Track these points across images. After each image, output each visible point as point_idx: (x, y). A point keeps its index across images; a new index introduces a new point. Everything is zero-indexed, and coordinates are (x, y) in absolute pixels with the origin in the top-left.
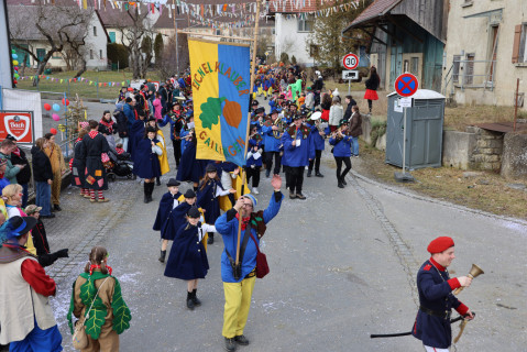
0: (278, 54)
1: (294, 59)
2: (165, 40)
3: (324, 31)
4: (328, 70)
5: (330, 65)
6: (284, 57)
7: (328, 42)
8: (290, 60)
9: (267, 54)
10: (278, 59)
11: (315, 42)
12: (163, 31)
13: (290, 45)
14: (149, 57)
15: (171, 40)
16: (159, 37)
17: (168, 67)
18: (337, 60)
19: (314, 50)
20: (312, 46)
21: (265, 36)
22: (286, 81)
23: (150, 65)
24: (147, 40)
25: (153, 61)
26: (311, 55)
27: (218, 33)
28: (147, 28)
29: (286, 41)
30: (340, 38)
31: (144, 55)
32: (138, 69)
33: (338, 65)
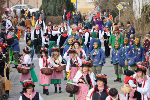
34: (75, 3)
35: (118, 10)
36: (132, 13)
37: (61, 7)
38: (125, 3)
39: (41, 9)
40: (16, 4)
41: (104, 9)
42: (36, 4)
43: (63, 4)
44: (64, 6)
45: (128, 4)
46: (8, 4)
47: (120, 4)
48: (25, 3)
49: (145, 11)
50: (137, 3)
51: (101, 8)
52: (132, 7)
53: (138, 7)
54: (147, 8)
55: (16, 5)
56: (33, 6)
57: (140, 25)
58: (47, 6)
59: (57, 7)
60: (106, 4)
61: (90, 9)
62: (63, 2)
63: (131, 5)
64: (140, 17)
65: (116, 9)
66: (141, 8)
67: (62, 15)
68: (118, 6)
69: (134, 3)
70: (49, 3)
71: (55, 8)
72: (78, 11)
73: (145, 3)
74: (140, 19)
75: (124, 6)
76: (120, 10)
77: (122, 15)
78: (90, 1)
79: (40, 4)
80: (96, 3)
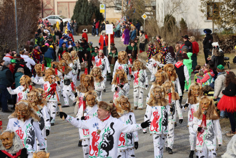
34: (104, 13)
35: (142, 20)
36: (156, 22)
37: (91, 17)
38: (149, 13)
39: (72, 19)
40: (50, 14)
41: (130, 18)
42: (68, 15)
43: (92, 14)
44: (94, 16)
45: (152, 13)
46: (43, 14)
47: (144, 14)
48: (58, 14)
49: (167, 21)
50: (160, 13)
51: (128, 17)
52: (155, 17)
53: (161, 16)
54: (169, 17)
55: (50, 16)
56: (65, 16)
57: (163, 33)
58: (79, 16)
59: (87, 17)
60: (132, 14)
61: (118, 19)
62: (92, 13)
63: (155, 15)
64: (163, 26)
65: (141, 18)
66: (164, 17)
68: (143, 15)
69: (157, 13)
70: (80, 13)
71: (85, 18)
73: (167, 13)
74: (163, 28)
75: (148, 15)
76: (144, 19)
77: (146, 24)
78: (118, 11)
79: (72, 14)
80: (123, 13)
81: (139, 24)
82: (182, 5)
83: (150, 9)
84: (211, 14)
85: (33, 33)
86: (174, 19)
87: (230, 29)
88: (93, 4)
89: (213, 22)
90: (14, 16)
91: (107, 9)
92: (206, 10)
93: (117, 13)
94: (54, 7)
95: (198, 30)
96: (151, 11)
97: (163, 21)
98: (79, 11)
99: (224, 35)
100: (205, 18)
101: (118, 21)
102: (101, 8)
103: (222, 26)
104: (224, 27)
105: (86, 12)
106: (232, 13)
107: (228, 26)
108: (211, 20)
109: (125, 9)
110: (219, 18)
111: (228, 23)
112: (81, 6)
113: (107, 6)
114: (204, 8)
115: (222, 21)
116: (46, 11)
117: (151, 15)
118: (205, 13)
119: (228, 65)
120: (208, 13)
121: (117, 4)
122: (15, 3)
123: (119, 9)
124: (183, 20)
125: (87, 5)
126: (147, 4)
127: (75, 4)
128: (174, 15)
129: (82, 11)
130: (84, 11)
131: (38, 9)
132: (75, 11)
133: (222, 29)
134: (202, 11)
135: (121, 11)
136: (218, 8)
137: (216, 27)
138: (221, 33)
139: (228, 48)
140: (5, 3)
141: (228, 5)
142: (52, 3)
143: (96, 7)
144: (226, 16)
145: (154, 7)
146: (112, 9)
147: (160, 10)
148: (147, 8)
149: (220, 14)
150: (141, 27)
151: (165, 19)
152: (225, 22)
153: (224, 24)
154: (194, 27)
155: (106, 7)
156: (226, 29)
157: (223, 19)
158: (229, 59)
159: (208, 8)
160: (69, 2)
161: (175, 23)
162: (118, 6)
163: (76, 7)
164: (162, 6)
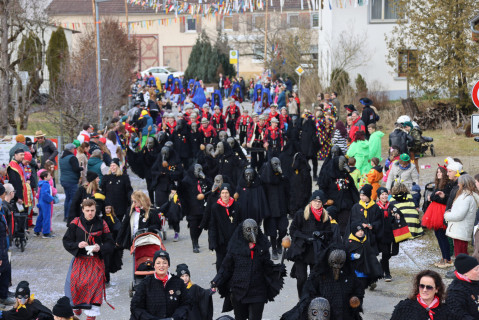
0: (325, 70)
1: (361, 82)
2: (73, 42)
3: (430, 20)
4: (441, 107)
5: (445, 94)
6: (340, 78)
7: (438, 43)
8: (353, 83)
9: (299, 71)
10: (326, 83)
11: (409, 44)
12: (67, 22)
13: (351, 51)
14: (36, 82)
15: (87, 44)
16: (59, 38)
17: (78, 105)
18: (462, 83)
19: (408, 62)
20: (402, 52)
21: (295, 31)
22: (344, 134)
23: (38, 99)
24: (31, 43)
25: (44, 89)
26: (401, 72)
27: (192, 25)
28: (30, 15)
29: (342, 42)
30: (469, 33)
31: (25, 77)
32: (11, 109)
33: (464, 95)
34: (235, 64)
35: (296, 76)
36: (317, 79)
37: (216, 70)
38: (306, 65)
39: (187, 73)
41: (278, 72)
42: (180, 66)
43: (218, 66)
44: (220, 68)
45: (312, 66)
46: (140, 65)
47: (300, 67)
48: (165, 65)
49: (336, 78)
50: (325, 66)
51: (273, 71)
52: (317, 72)
53: (325, 71)
54: (338, 72)
55: (152, 68)
56: (175, 68)
58: (196, 68)
59: (209, 70)
60: (280, 67)
61: (258, 74)
62: (218, 63)
63: (316, 68)
64: (329, 85)
65: (295, 73)
66: (330, 73)
67: (218, 82)
68: (298, 69)
69: (319, 65)
70: (198, 64)
71: (207, 71)
72: (240, 75)
73: (335, 66)
74: (329, 89)
75: (305, 68)
76: (300, 74)
77: (303, 82)
78: (258, 61)
79: (186, 65)
80: (267, 65)
81: (291, 82)
82: (358, 53)
83: (308, 58)
84: (405, 68)
85: (125, 96)
86: (346, 76)
87: (435, 92)
88: (219, 50)
89: (409, 81)
90: (95, 72)
91: (241, 58)
92: (397, 62)
93: (257, 64)
94: (158, 55)
95: (384, 92)
96: (309, 62)
97: (330, 78)
98: (197, 62)
99: (424, 101)
100: (396, 75)
101: (258, 77)
102: (231, 57)
103: (422, 88)
104: (425, 89)
105: (209, 62)
106: (438, 67)
107: (431, 88)
108: (405, 78)
109: (269, 58)
110: (418, 75)
111: (431, 82)
112: (201, 54)
113: (241, 53)
114: (394, 59)
115: (422, 79)
116: (147, 61)
117: (309, 68)
118: (396, 67)
119: (432, 150)
120: (400, 68)
121: (257, 49)
122: (98, 52)
123: (259, 58)
124: (360, 77)
125: (210, 52)
126: (303, 50)
127: (190, 50)
128: (346, 69)
129: (201, 60)
130: (204, 61)
131: (133, 58)
132: (191, 61)
133: (423, 93)
134: (391, 64)
135: (262, 61)
136: (415, 59)
137: (412, 88)
138: (421, 99)
139: (432, 121)
140: (82, 50)
141: (432, 56)
142: (155, 49)
143: (224, 55)
144: (428, 71)
145: (315, 56)
146: (249, 58)
147: (324, 61)
148: (303, 57)
149: (419, 69)
150: (295, 86)
151: (333, 76)
152: (426, 80)
153: (424, 85)
154: (377, 89)
155: (240, 55)
156: (428, 93)
157: (424, 76)
158: (432, 140)
159: (400, 60)
160: (181, 47)
161: (347, 82)
162: (259, 53)
163: (192, 55)
164: (328, 56)
